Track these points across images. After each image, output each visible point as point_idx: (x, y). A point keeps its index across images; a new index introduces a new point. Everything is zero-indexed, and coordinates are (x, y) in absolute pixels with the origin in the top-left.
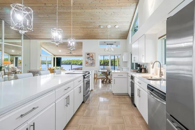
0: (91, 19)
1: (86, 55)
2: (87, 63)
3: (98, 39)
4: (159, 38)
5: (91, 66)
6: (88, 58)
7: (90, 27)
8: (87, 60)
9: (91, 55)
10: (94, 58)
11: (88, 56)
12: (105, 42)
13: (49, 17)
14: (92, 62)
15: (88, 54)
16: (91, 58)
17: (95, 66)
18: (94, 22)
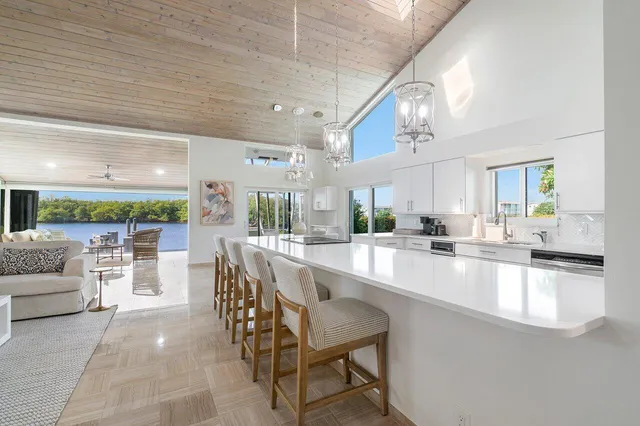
0: (263, 82)
1: (204, 186)
2: (206, 213)
3: (245, 140)
4: (489, 168)
5: (222, 223)
6: (211, 198)
7: (245, 101)
8: (206, 203)
9: (221, 187)
10: (230, 198)
11: (212, 191)
12: (256, 151)
13: (109, 40)
14: (223, 212)
15: (210, 186)
16: (222, 199)
17: (232, 224)
18: (265, 92)
